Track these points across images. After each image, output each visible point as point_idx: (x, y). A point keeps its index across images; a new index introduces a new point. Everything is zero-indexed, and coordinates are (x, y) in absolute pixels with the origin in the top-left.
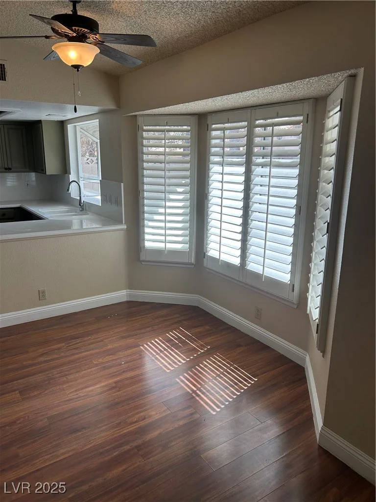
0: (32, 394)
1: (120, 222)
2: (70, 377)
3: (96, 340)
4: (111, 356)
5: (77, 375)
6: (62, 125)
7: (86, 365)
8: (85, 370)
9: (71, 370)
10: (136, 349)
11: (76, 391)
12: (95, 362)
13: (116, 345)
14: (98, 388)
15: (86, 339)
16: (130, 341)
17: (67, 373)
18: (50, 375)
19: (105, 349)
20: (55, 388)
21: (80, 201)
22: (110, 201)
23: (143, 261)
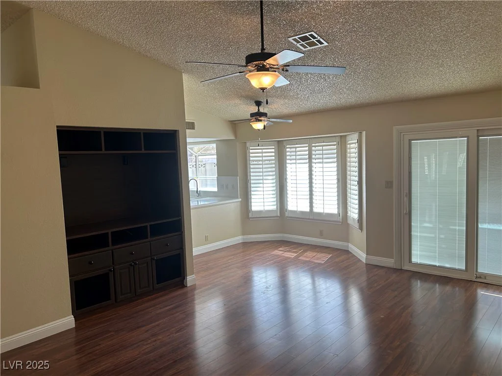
1: (237, 198)
21: (197, 191)
22: (227, 187)
23: (251, 218)
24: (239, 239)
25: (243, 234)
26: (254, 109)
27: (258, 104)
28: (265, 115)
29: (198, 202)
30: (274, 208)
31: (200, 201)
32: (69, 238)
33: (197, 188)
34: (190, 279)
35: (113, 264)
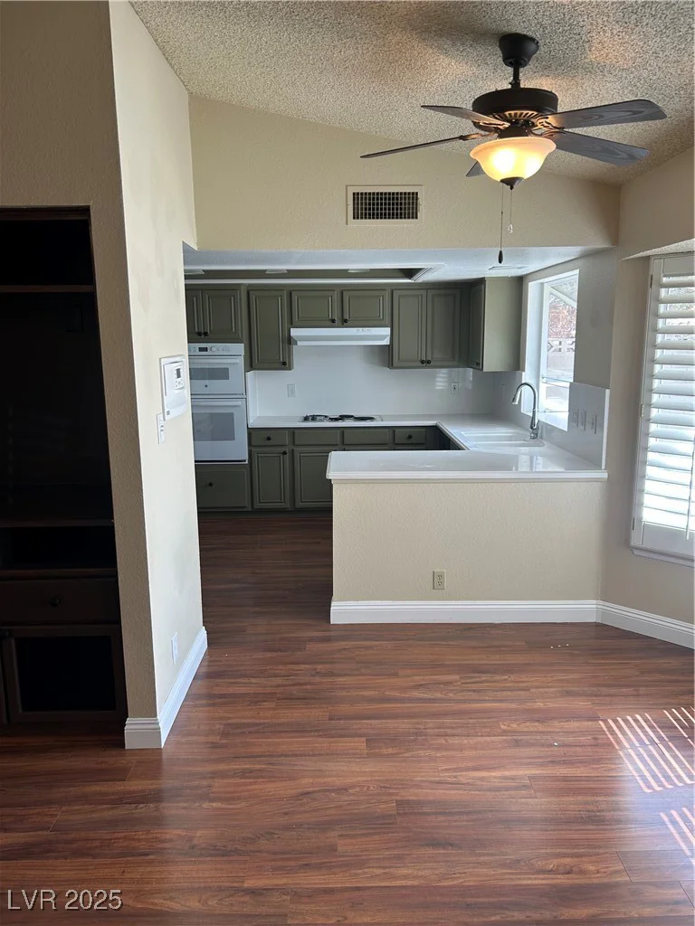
0: (384, 751)
1: (597, 466)
2: (451, 741)
3: (516, 684)
4: (536, 724)
5: (466, 742)
7: (485, 727)
8: (482, 736)
9: (457, 727)
10: (590, 723)
11: (455, 770)
12: (503, 727)
13: (551, 705)
14: (495, 777)
15: (498, 677)
16: (581, 704)
17: (449, 731)
18: (422, 727)
19: (529, 705)
20: (422, 753)
21: (533, 420)
22: (584, 423)
23: (635, 548)
24: (585, 609)
25: (605, 595)
33: (534, 412)
34: (137, 730)
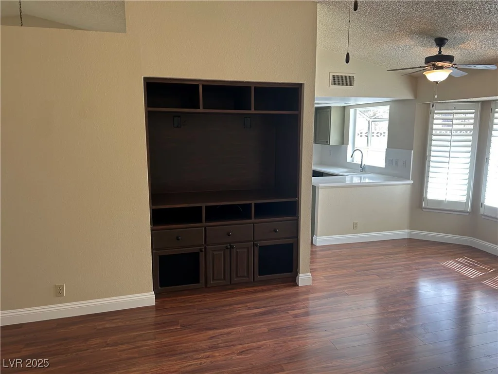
1: (408, 179)
6: (344, 110)
21: (361, 164)
22: (397, 164)
23: (424, 208)
24: (403, 233)
25: (411, 227)
26: (434, 51)
27: (441, 42)
28: (450, 59)
29: (361, 178)
30: (463, 199)
31: (364, 178)
32: (154, 207)
33: (362, 161)
34: (304, 278)
35: (205, 243)
